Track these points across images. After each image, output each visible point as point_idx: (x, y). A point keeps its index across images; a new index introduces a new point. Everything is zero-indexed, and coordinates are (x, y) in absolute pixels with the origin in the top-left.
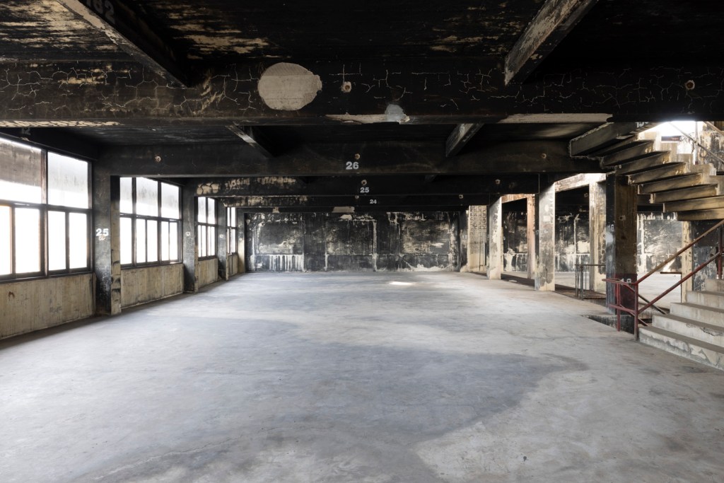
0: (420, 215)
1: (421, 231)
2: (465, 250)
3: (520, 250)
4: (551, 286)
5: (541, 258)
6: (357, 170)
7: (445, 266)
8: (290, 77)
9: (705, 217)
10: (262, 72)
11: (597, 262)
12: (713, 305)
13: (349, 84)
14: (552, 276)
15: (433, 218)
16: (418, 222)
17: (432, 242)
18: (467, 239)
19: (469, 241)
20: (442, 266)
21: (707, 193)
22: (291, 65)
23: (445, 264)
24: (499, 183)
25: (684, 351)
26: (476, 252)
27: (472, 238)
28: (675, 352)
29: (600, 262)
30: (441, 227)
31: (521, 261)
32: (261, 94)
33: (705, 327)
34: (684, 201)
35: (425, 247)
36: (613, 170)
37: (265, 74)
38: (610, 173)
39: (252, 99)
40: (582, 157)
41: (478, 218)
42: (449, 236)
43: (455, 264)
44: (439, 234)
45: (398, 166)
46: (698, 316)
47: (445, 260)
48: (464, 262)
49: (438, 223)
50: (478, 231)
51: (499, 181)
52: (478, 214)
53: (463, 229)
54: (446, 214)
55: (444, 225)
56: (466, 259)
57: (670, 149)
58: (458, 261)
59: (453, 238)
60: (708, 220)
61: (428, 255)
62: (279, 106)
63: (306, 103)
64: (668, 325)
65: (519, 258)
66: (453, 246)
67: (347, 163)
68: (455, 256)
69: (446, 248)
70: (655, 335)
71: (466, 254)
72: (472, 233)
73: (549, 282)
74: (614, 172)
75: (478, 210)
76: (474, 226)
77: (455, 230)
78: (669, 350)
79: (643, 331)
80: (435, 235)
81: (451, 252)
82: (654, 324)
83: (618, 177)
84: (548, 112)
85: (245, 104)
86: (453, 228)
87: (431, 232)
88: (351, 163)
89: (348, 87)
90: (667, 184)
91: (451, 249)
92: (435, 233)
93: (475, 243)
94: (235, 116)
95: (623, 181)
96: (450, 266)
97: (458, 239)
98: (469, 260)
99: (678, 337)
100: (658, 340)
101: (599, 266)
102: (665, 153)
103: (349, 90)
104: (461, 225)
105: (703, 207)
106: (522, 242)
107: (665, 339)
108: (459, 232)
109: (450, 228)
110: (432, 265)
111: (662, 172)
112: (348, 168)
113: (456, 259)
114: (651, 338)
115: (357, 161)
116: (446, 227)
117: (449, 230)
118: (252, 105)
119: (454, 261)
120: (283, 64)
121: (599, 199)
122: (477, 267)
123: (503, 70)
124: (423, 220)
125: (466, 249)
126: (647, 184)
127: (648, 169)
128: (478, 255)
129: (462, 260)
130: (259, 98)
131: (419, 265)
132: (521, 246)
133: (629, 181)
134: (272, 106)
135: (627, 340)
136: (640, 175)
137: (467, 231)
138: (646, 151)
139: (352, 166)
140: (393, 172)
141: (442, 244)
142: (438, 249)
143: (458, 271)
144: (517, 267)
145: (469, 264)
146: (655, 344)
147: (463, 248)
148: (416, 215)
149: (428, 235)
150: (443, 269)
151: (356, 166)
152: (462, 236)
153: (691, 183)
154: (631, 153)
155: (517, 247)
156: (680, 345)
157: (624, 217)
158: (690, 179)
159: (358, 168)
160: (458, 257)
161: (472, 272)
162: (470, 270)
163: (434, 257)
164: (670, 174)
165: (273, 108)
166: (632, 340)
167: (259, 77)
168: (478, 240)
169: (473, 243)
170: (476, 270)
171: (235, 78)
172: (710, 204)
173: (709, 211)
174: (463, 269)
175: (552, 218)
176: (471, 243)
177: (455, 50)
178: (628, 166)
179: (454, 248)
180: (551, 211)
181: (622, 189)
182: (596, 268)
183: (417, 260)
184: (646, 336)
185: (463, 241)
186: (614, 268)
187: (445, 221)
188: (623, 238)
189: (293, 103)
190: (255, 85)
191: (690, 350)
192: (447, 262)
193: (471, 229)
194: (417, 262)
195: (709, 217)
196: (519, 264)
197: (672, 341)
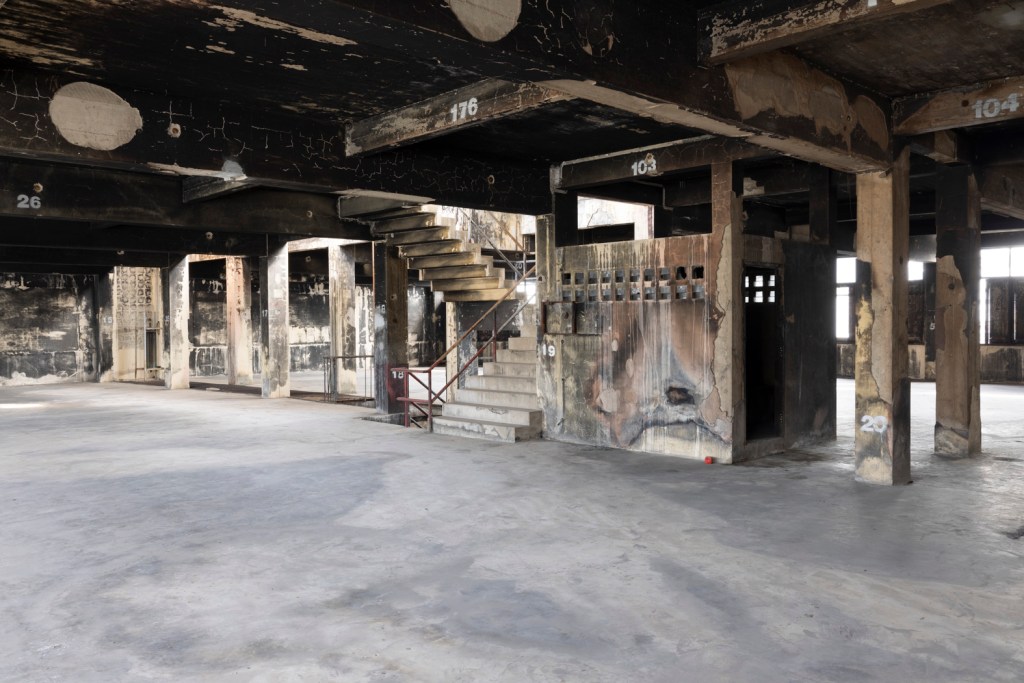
0: (17, 279)
1: (18, 310)
2: (108, 344)
3: (202, 341)
4: (285, 390)
5: (271, 351)
6: (38, 211)
7: (70, 373)
8: (97, 104)
9: (471, 298)
10: (56, 90)
11: (340, 354)
12: (494, 388)
13: (178, 127)
14: (285, 375)
15: (44, 285)
16: (11, 291)
17: (42, 329)
18: (110, 324)
19: (115, 327)
20: (64, 372)
21: (477, 273)
22: (99, 87)
23: (71, 369)
24: (211, 237)
25: (479, 432)
26: (127, 345)
27: (120, 321)
28: (471, 436)
29: (344, 353)
30: (60, 303)
31: (204, 360)
32: (55, 120)
33: (493, 409)
34: (453, 280)
35: (28, 339)
36: (383, 238)
37: (59, 93)
38: (380, 242)
39: (40, 125)
40: (352, 219)
41: (129, 286)
42: (76, 318)
43: (90, 369)
44: (57, 315)
45: (109, 209)
46: (485, 401)
47: (69, 363)
48: (107, 365)
49: (55, 293)
50: (130, 310)
51: (211, 234)
52: (129, 281)
53: (103, 306)
54: (70, 279)
55: (66, 298)
56: (111, 359)
57: (449, 225)
58: (94, 363)
59: (83, 322)
60: (475, 302)
61: (34, 354)
62: (82, 142)
63: (121, 144)
64: (459, 412)
65: (200, 355)
66: (84, 336)
67: (20, 197)
68: (89, 354)
69: (70, 340)
70: (450, 423)
71: (110, 350)
72: (121, 314)
73: (282, 384)
74: (385, 241)
75: (129, 273)
76: (122, 300)
77: (87, 307)
78: (464, 435)
79: (436, 420)
80: (47, 318)
81: (81, 347)
82: (444, 413)
83: (389, 248)
84: (384, 191)
85: (30, 131)
86: (84, 303)
87: (40, 312)
88: (26, 198)
89: (175, 130)
90: (440, 260)
91: (80, 342)
92: (48, 312)
93: (126, 330)
94: (14, 146)
95: (394, 252)
96: (80, 372)
97: (94, 323)
98: (116, 360)
99: (472, 421)
100: (453, 427)
101: (343, 358)
102: (444, 228)
103: (178, 135)
104: (99, 299)
105: (472, 287)
106: (204, 328)
107: (460, 424)
108: (95, 311)
109: (78, 303)
110: (43, 372)
111: (437, 247)
112: (21, 205)
113: (90, 359)
114: (446, 426)
115: (38, 195)
116: (71, 302)
117: (76, 308)
118: (40, 134)
119: (86, 364)
120: (87, 84)
121: (342, 268)
122: (129, 372)
123: (344, 139)
124: (23, 287)
125: (111, 342)
126: (418, 259)
127: (425, 242)
128: (131, 352)
129: (101, 359)
130: (52, 127)
131: (15, 375)
132: (202, 335)
133: (400, 253)
134: (72, 140)
135: (421, 434)
136: (412, 248)
137: (111, 309)
138: (427, 223)
139: (28, 203)
140: (101, 218)
141: (64, 333)
142: (55, 342)
143: (96, 380)
144: (197, 369)
145: (115, 367)
146: (451, 432)
147: (104, 340)
148: (7, 279)
149: (33, 317)
150: (66, 379)
151: (35, 203)
152: (103, 319)
153: (464, 262)
154: (410, 223)
155: (197, 337)
156: (475, 427)
157: (395, 296)
158: (463, 258)
159: (38, 206)
160: (94, 356)
161: (122, 381)
162: (117, 378)
163: (47, 357)
164: (446, 250)
165: (73, 142)
166: (426, 433)
167: (52, 96)
168: (132, 326)
169: (122, 331)
170: (131, 376)
171: (13, 91)
172: (477, 285)
173: (476, 292)
174: (105, 377)
175: (285, 293)
176: (119, 331)
177: (304, 112)
178: (403, 236)
179: (86, 341)
180: (283, 282)
181: (393, 262)
182: (340, 361)
183: (12, 365)
184: (440, 425)
185: (104, 328)
186: (386, 357)
187: (68, 290)
188: (395, 321)
189: (102, 140)
190: (44, 107)
191: (484, 430)
192: (74, 366)
193: (119, 306)
194: (12, 368)
195: (475, 298)
196: (200, 364)
197: (467, 425)
